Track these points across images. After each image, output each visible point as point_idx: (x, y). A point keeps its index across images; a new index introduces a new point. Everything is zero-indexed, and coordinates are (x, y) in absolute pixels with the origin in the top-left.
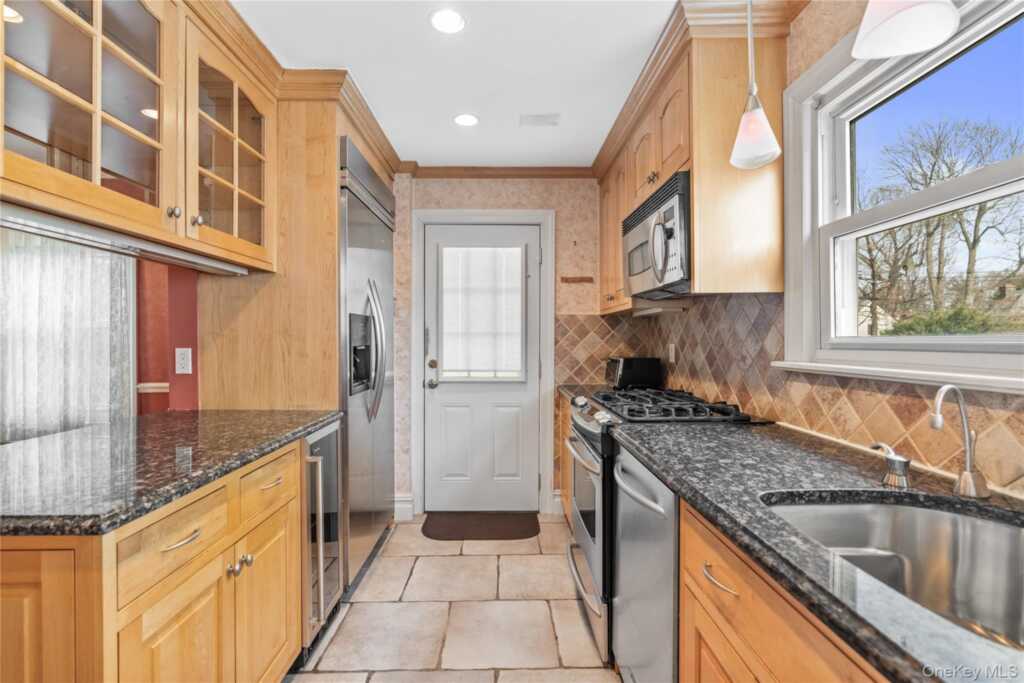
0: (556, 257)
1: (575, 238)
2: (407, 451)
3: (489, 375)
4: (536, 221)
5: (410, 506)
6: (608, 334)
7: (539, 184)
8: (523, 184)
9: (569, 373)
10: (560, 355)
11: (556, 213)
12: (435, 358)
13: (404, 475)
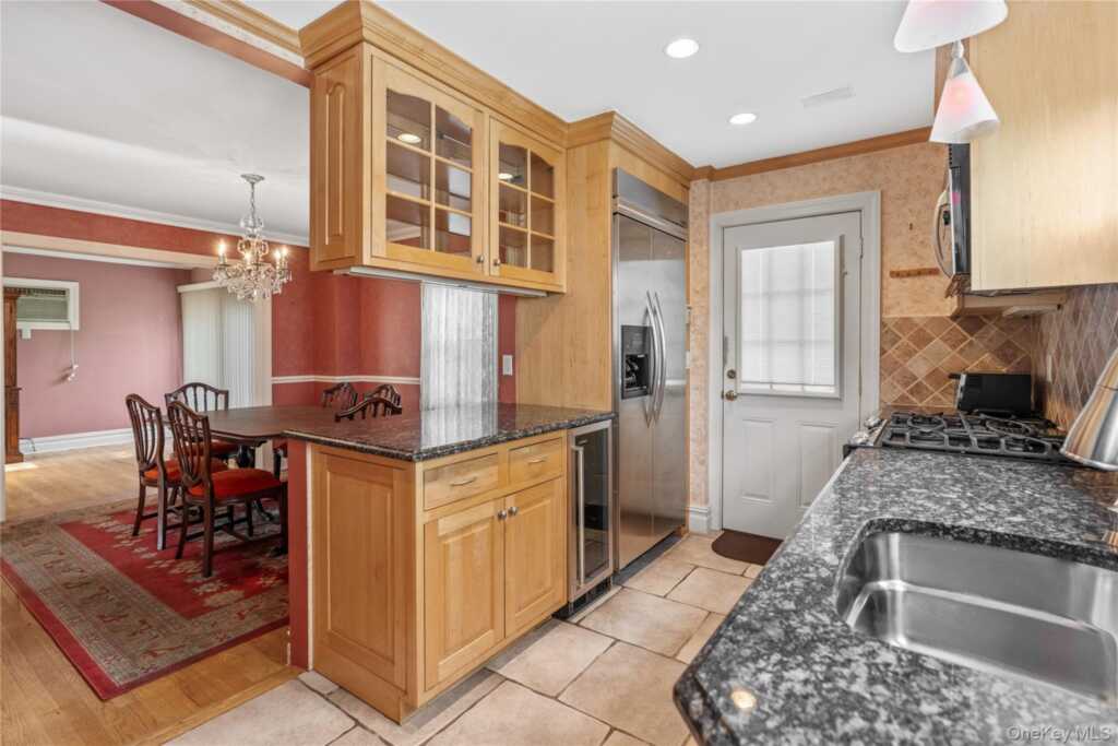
0: (882, 246)
1: (912, 220)
2: (703, 463)
3: (796, 389)
4: (854, 207)
5: (705, 519)
6: (962, 341)
7: (859, 162)
8: (837, 165)
9: (901, 390)
10: (887, 368)
11: (882, 193)
12: (733, 368)
13: (698, 486)
